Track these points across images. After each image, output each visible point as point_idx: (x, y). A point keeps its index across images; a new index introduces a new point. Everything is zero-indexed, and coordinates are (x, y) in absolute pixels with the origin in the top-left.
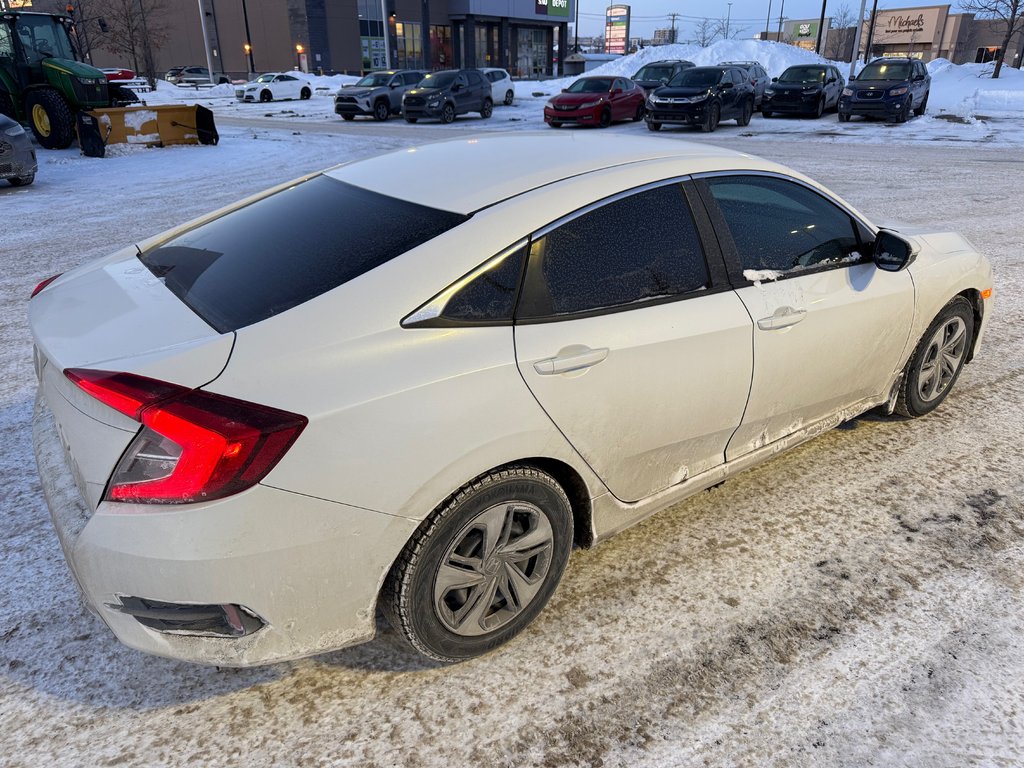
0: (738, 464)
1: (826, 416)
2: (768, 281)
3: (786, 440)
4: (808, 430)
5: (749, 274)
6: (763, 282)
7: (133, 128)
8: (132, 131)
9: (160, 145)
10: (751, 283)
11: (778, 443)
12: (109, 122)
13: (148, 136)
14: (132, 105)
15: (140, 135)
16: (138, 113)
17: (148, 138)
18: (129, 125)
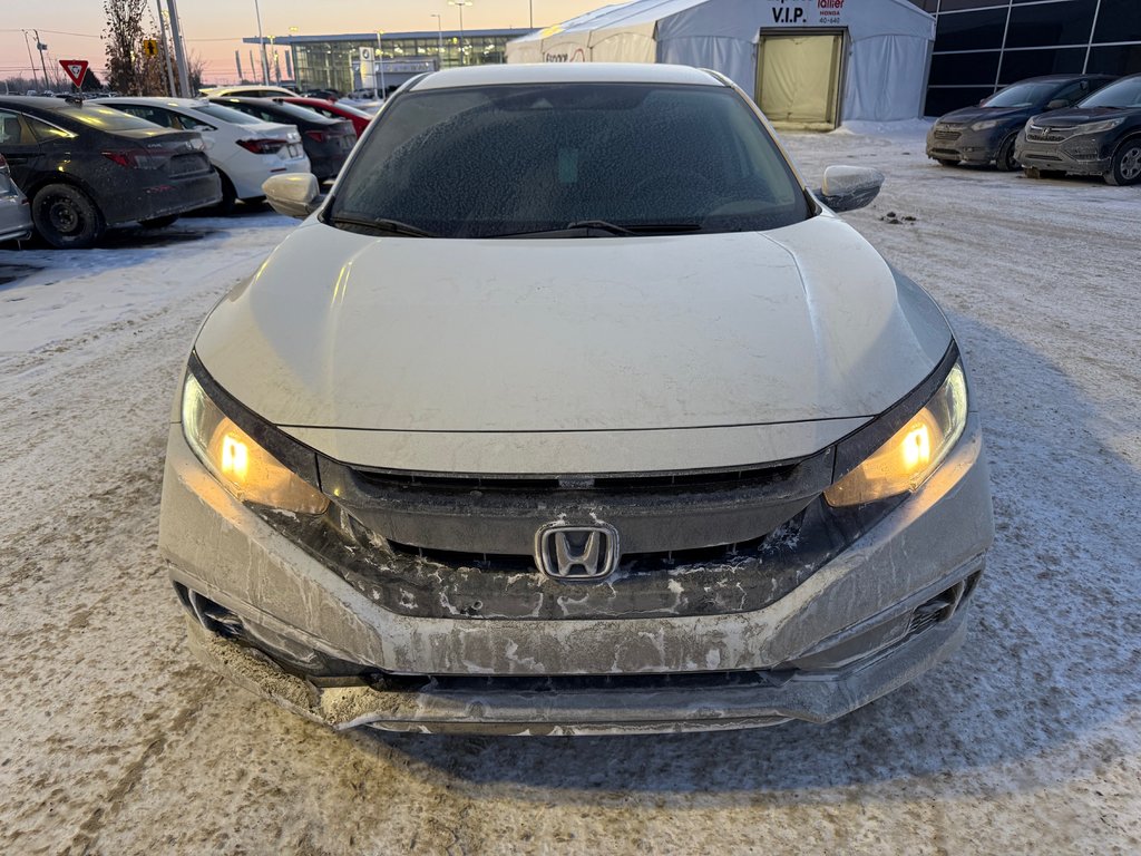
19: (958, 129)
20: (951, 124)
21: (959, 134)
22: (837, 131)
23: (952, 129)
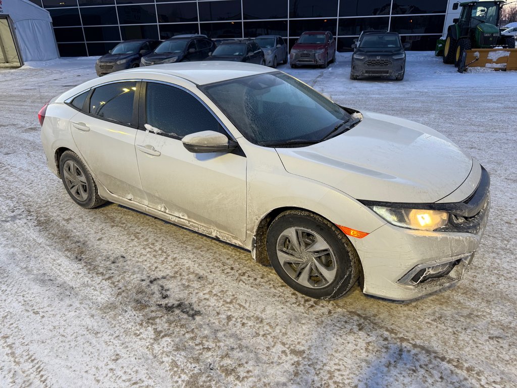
0: (152, 210)
1: (203, 224)
2: (153, 132)
3: (177, 219)
4: (191, 223)
5: (147, 126)
6: (150, 132)
7: (492, 60)
8: (491, 61)
9: (504, 70)
10: (145, 129)
11: (173, 217)
12: (479, 56)
13: (499, 64)
14: (497, 48)
15: (495, 64)
16: (497, 52)
17: (499, 66)
18: (490, 58)
19: (111, 64)
20: (107, 62)
21: (112, 66)
22: (23, 67)
23: (108, 64)
